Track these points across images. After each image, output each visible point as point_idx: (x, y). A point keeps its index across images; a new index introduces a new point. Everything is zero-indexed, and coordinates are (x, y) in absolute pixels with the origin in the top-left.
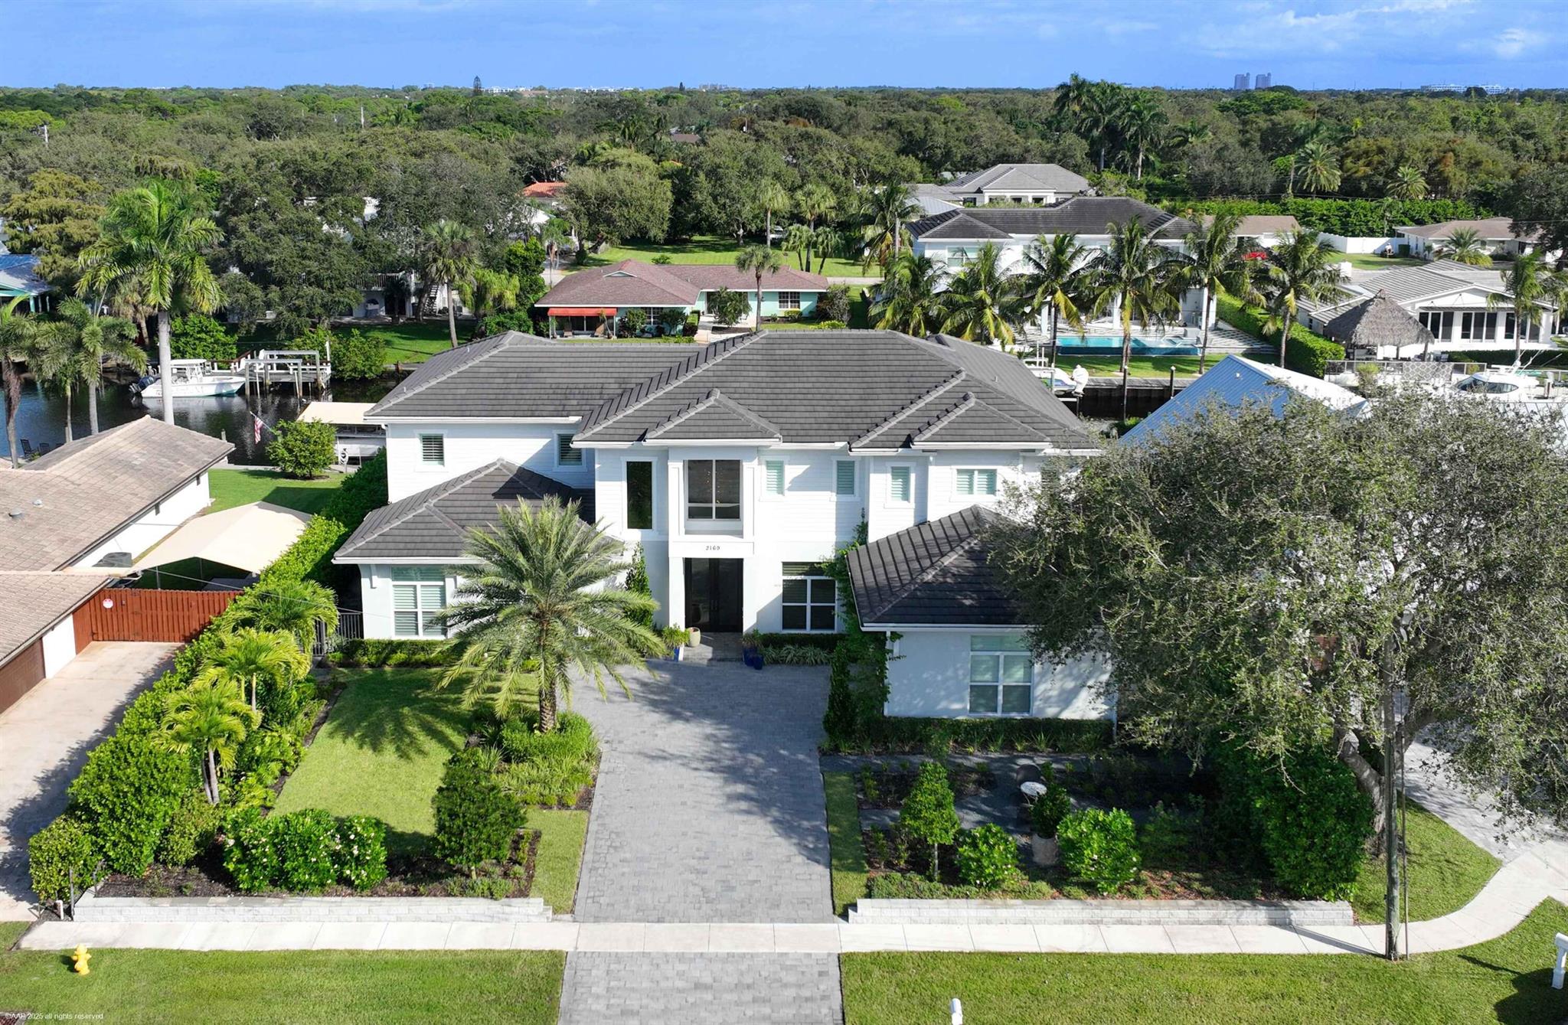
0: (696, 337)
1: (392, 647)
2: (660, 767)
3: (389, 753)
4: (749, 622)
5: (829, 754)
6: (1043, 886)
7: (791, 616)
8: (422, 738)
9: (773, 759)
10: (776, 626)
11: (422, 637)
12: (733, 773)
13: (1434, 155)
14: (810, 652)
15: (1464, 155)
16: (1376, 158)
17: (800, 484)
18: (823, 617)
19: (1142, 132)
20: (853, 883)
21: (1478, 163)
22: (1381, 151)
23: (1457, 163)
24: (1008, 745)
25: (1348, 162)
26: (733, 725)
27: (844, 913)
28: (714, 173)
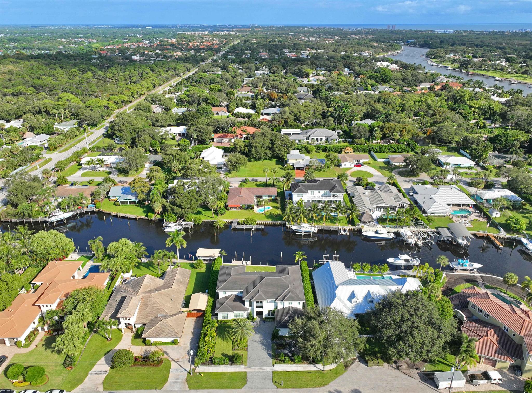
0: (254, 209)
1: (222, 321)
2: (255, 343)
3: (225, 342)
4: (264, 317)
5: (272, 340)
6: (292, 363)
7: (269, 315)
8: (228, 338)
9: (267, 341)
10: (267, 316)
11: (225, 319)
12: (263, 344)
13: (401, 129)
14: (271, 320)
15: (407, 128)
16: (390, 129)
17: (269, 302)
18: (273, 315)
19: (345, 116)
20: (274, 361)
21: (410, 131)
22: (391, 127)
23: (406, 131)
24: (292, 339)
25: (385, 129)
26: (263, 335)
27: (273, 365)
28: (256, 147)
